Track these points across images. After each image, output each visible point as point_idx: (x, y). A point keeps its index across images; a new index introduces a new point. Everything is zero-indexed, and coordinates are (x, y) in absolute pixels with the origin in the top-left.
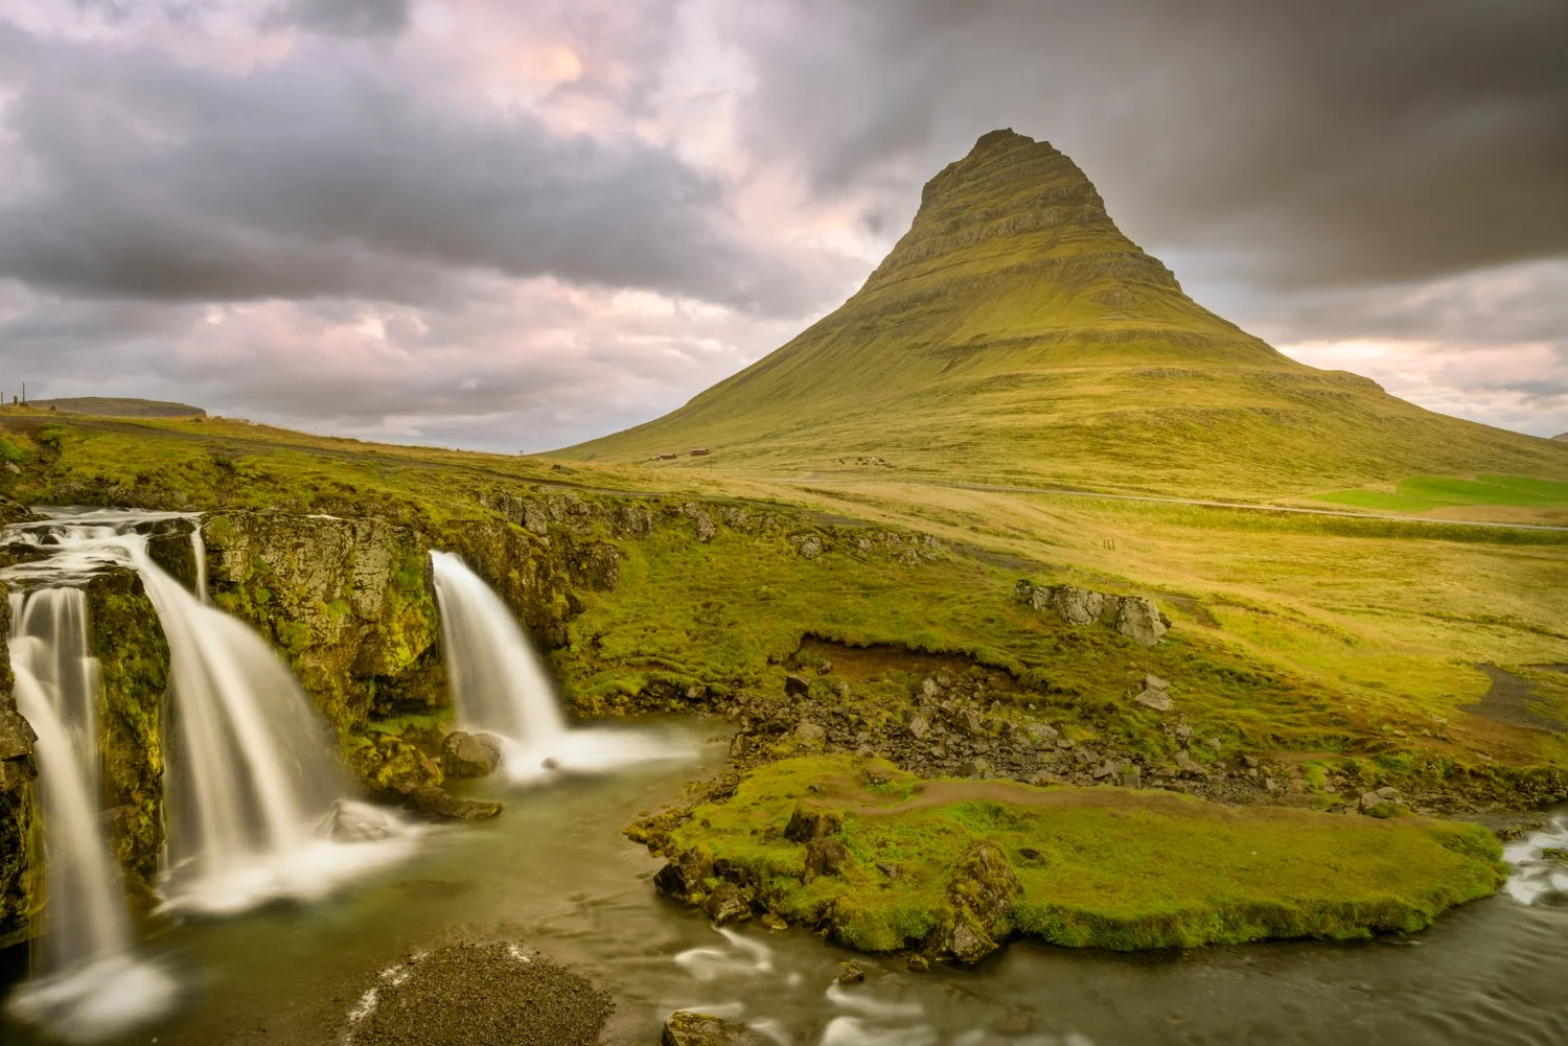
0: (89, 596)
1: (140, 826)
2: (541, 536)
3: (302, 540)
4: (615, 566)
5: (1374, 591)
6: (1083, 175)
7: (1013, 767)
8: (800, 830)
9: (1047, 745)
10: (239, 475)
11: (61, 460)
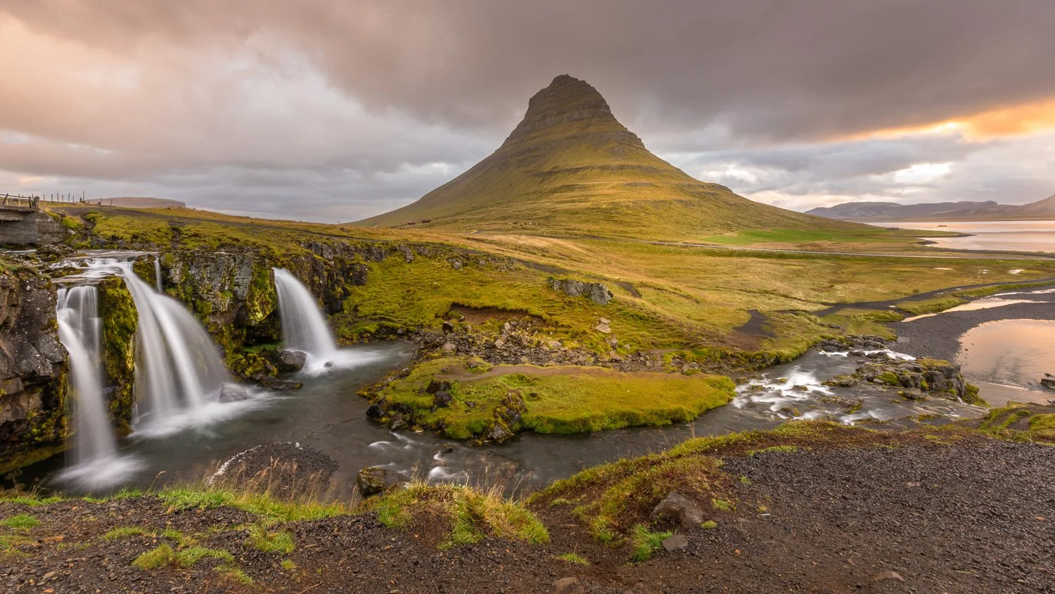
0: (98, 289)
1: (123, 396)
2: (330, 260)
3: (209, 263)
4: (366, 274)
5: (720, 280)
6: (600, 95)
7: (538, 360)
8: (433, 388)
9: (556, 350)
10: (183, 234)
11: (95, 228)
